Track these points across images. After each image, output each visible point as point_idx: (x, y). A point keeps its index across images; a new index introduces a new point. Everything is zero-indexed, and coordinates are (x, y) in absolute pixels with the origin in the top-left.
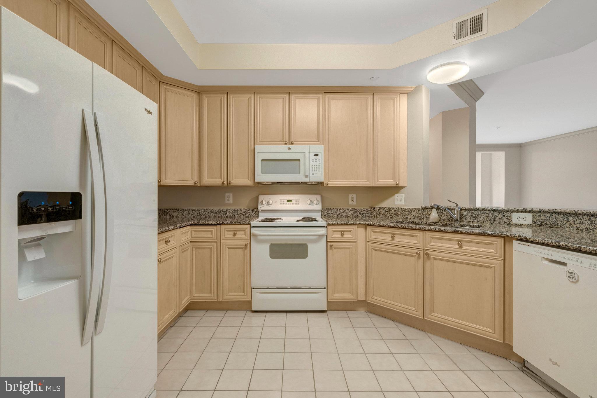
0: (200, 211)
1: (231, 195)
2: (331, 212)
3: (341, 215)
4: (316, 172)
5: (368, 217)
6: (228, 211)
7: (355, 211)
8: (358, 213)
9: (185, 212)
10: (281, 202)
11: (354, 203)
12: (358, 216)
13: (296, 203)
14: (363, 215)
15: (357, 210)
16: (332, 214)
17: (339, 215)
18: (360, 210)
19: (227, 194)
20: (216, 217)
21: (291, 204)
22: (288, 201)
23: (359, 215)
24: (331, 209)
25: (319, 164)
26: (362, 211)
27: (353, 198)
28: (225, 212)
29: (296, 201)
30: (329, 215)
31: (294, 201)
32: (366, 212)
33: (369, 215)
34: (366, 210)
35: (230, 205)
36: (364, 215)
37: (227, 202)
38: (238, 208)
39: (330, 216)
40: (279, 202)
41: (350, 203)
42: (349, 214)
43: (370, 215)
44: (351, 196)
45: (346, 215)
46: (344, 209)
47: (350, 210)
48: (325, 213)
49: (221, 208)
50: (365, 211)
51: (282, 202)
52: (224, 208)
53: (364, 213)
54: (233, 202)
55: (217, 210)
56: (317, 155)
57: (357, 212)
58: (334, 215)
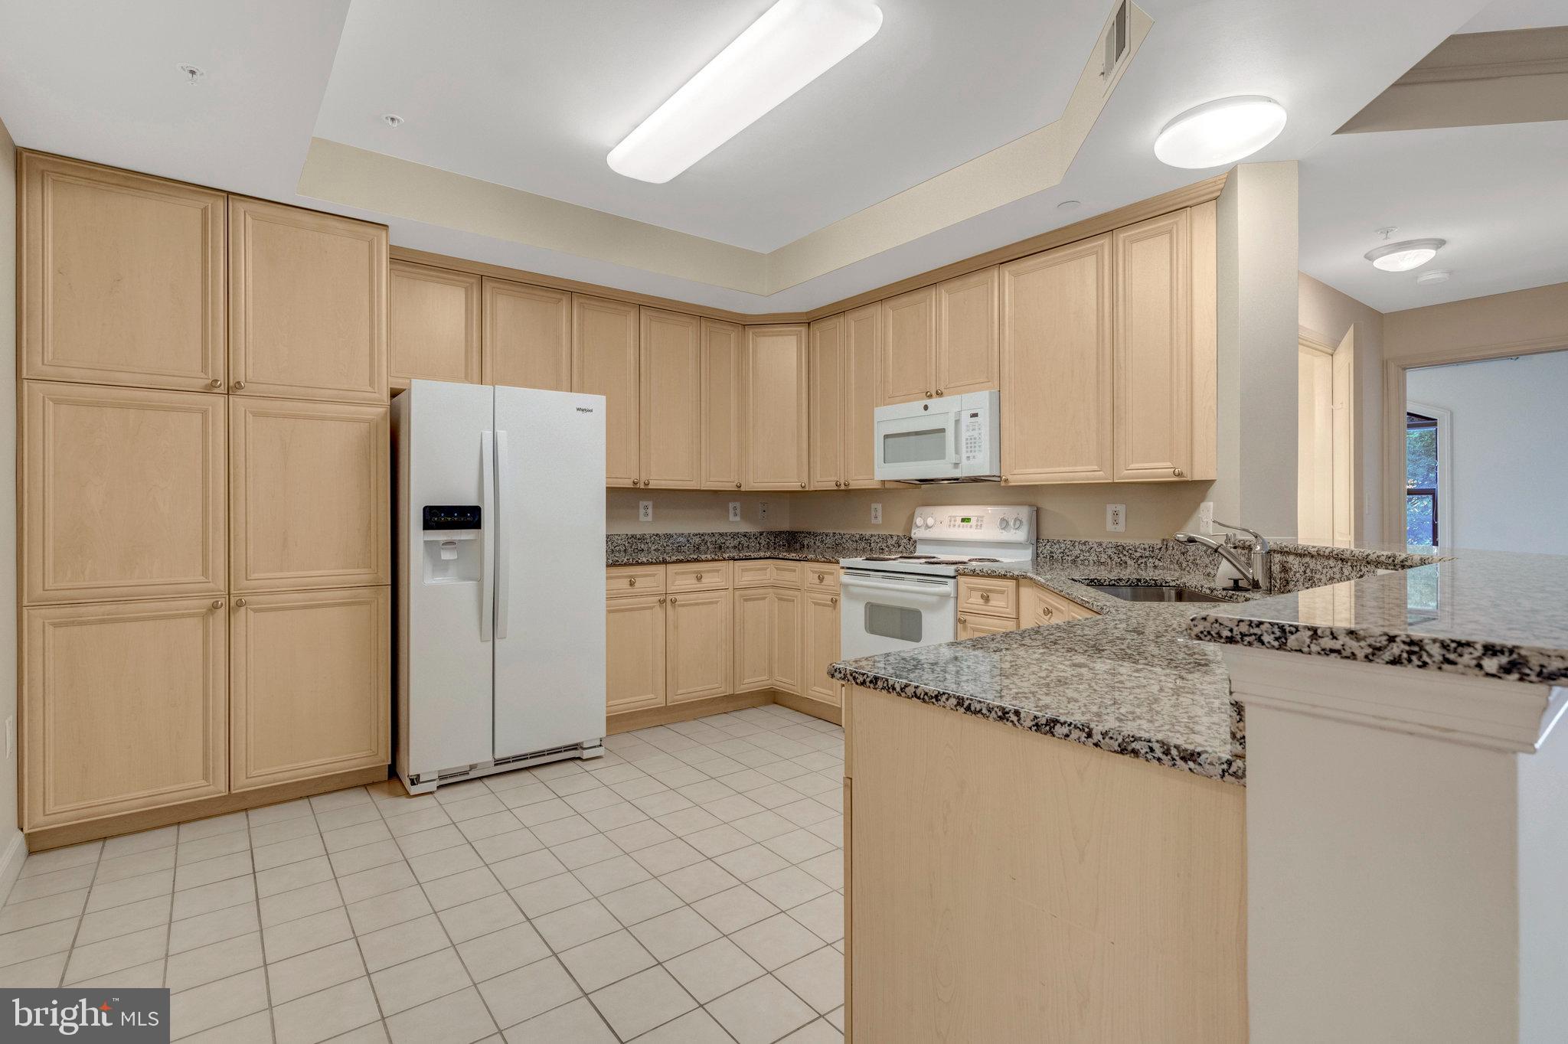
0: (836, 537)
1: (879, 507)
2: (1060, 551)
3: (1082, 557)
4: (974, 454)
5: (1155, 567)
6: (873, 539)
7: (1120, 549)
8: (1125, 555)
9: (817, 538)
10: (950, 521)
11: (1121, 528)
12: (1126, 563)
13: (977, 526)
14: (1139, 562)
15: (1124, 548)
16: (1061, 555)
17: (1077, 557)
18: (1131, 547)
19: (874, 506)
20: (857, 549)
21: (967, 526)
22: (963, 520)
23: (1130, 562)
24: (1059, 542)
25: (980, 434)
26: (1136, 551)
27: (1116, 514)
28: (868, 541)
29: (978, 521)
30: (1055, 556)
31: (973, 522)
32: (1147, 554)
33: (1157, 563)
34: (1147, 546)
35: (877, 526)
36: (1143, 561)
37: (873, 521)
38: (887, 534)
39: (1057, 561)
40: (946, 521)
41: (1110, 526)
42: (1104, 558)
43: (1161, 564)
44: (1110, 509)
45: (1095, 558)
46: (1090, 543)
47: (1104, 545)
48: (1045, 551)
49: (864, 533)
50: (1145, 549)
51: (952, 522)
52: (867, 533)
53: (1141, 557)
54: (882, 521)
55: (858, 536)
56: (975, 415)
57: (1125, 553)
58: (1067, 558)
